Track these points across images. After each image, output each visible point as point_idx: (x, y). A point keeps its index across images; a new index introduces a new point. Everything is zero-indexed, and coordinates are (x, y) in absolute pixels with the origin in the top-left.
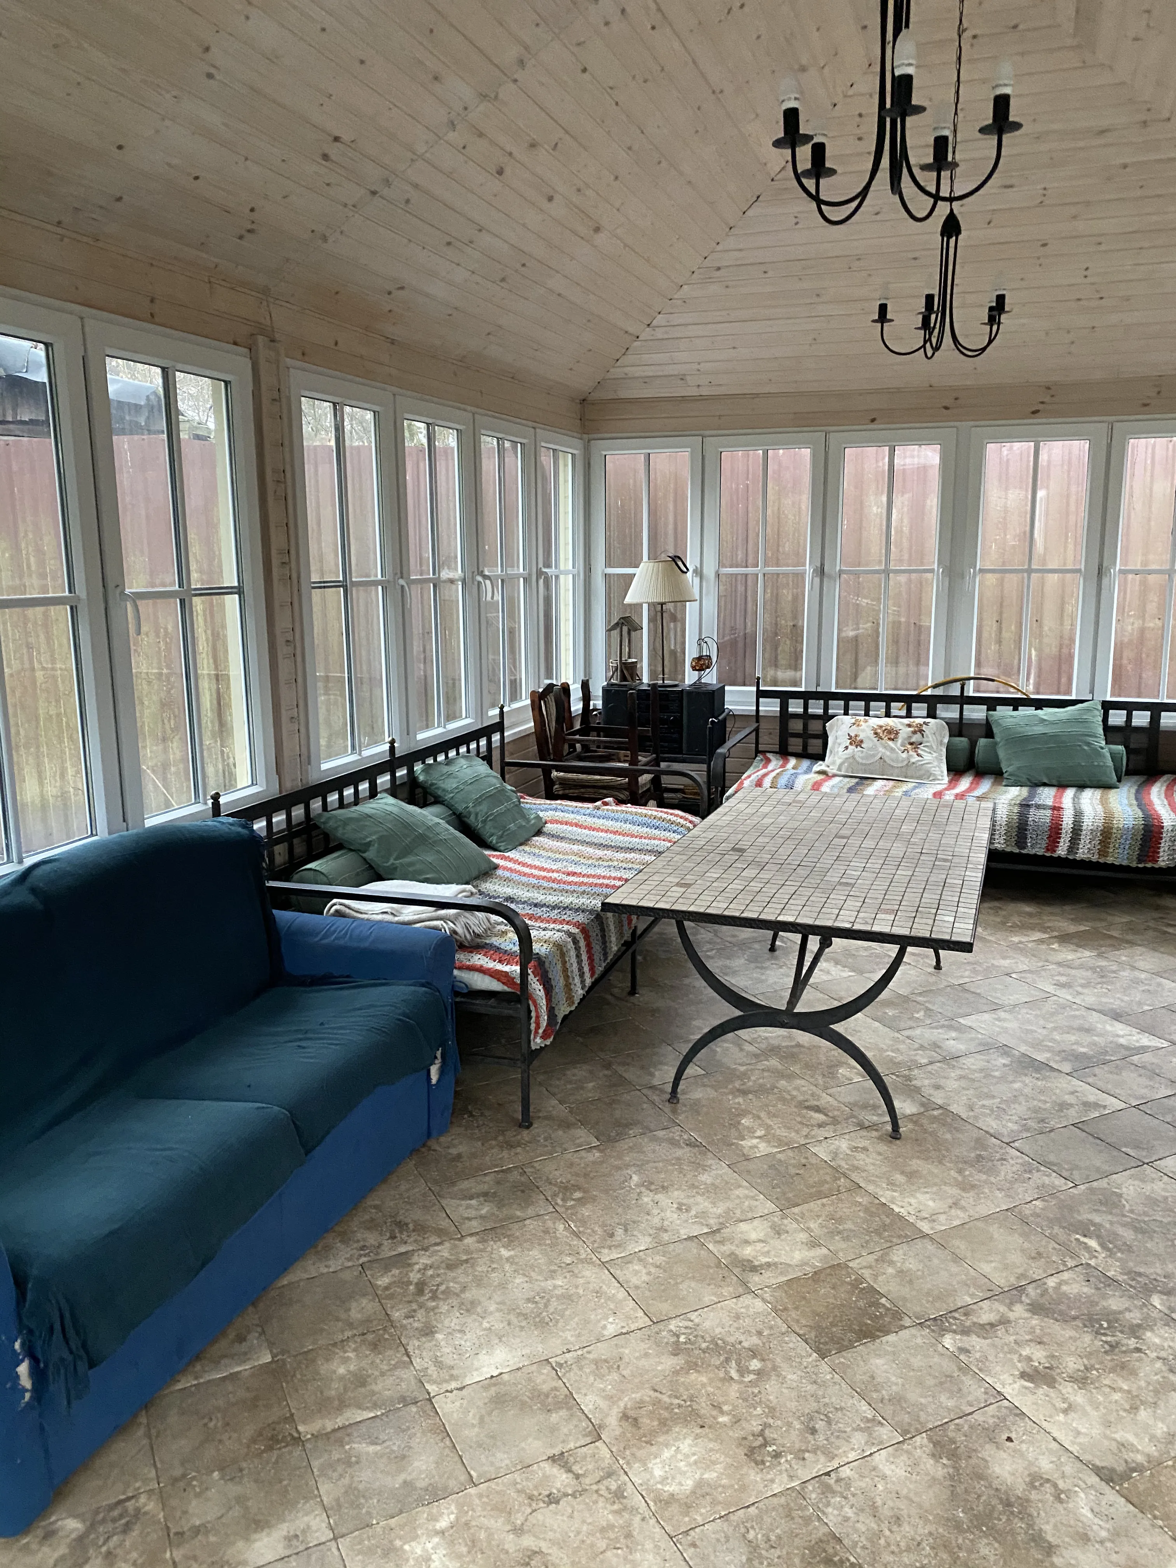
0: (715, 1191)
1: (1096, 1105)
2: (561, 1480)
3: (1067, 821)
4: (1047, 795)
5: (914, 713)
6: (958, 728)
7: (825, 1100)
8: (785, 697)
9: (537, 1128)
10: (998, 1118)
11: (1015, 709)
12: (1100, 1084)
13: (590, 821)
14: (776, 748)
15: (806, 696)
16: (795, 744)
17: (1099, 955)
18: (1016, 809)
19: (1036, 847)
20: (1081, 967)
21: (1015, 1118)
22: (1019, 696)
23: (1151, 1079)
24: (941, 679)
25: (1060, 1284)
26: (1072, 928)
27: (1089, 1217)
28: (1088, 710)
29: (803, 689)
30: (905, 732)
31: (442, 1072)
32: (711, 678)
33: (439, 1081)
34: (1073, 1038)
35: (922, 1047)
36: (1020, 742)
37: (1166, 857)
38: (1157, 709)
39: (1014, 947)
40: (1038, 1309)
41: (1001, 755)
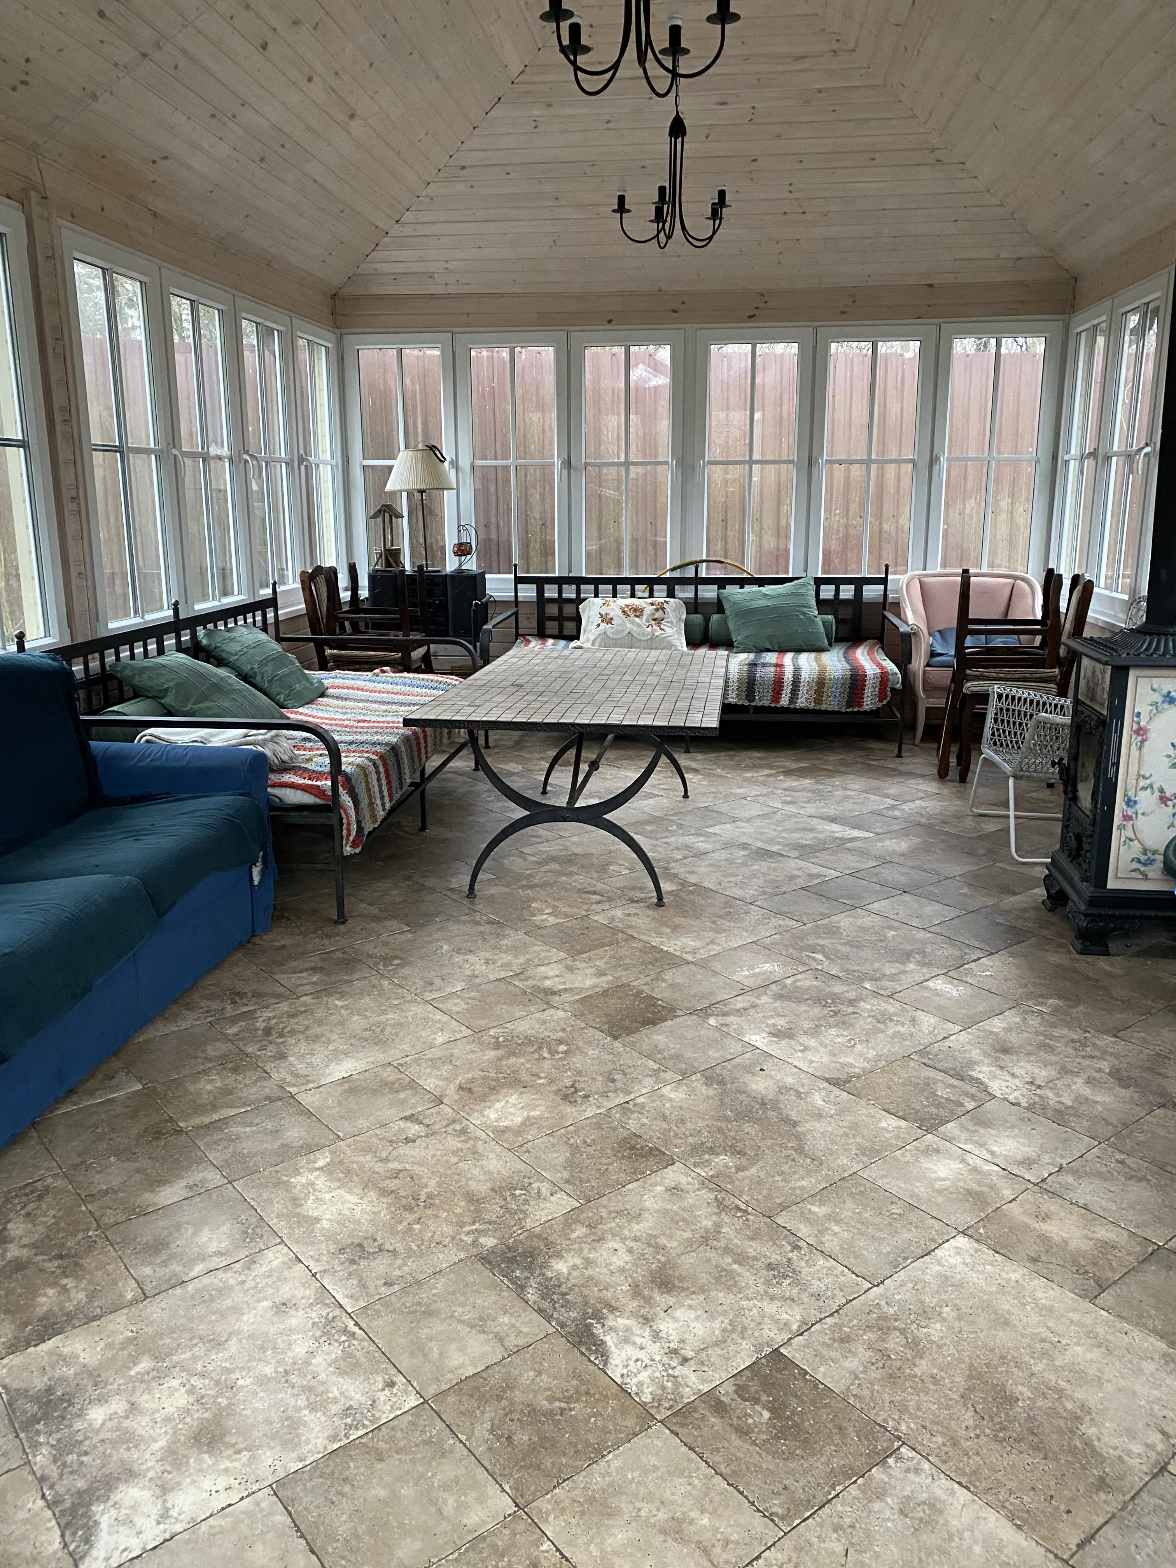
0: (514, 949)
1: (818, 876)
2: (414, 1129)
3: (788, 675)
4: (771, 658)
5: (656, 594)
6: (694, 606)
7: (600, 886)
8: (540, 583)
9: (350, 923)
10: (741, 888)
11: (742, 587)
12: (821, 862)
13: (370, 685)
14: (535, 632)
15: (559, 581)
16: (552, 627)
17: (818, 782)
18: (745, 668)
19: (763, 700)
20: (803, 790)
21: (755, 887)
22: (745, 575)
23: (861, 856)
24: (678, 563)
25: (795, 982)
26: (794, 766)
27: (815, 941)
28: (803, 585)
29: (557, 575)
30: (649, 609)
31: (263, 873)
32: (471, 564)
33: (261, 882)
34: (798, 836)
35: (677, 848)
36: (747, 614)
37: (869, 702)
38: (859, 583)
39: (748, 780)
40: (779, 997)
41: (731, 626)
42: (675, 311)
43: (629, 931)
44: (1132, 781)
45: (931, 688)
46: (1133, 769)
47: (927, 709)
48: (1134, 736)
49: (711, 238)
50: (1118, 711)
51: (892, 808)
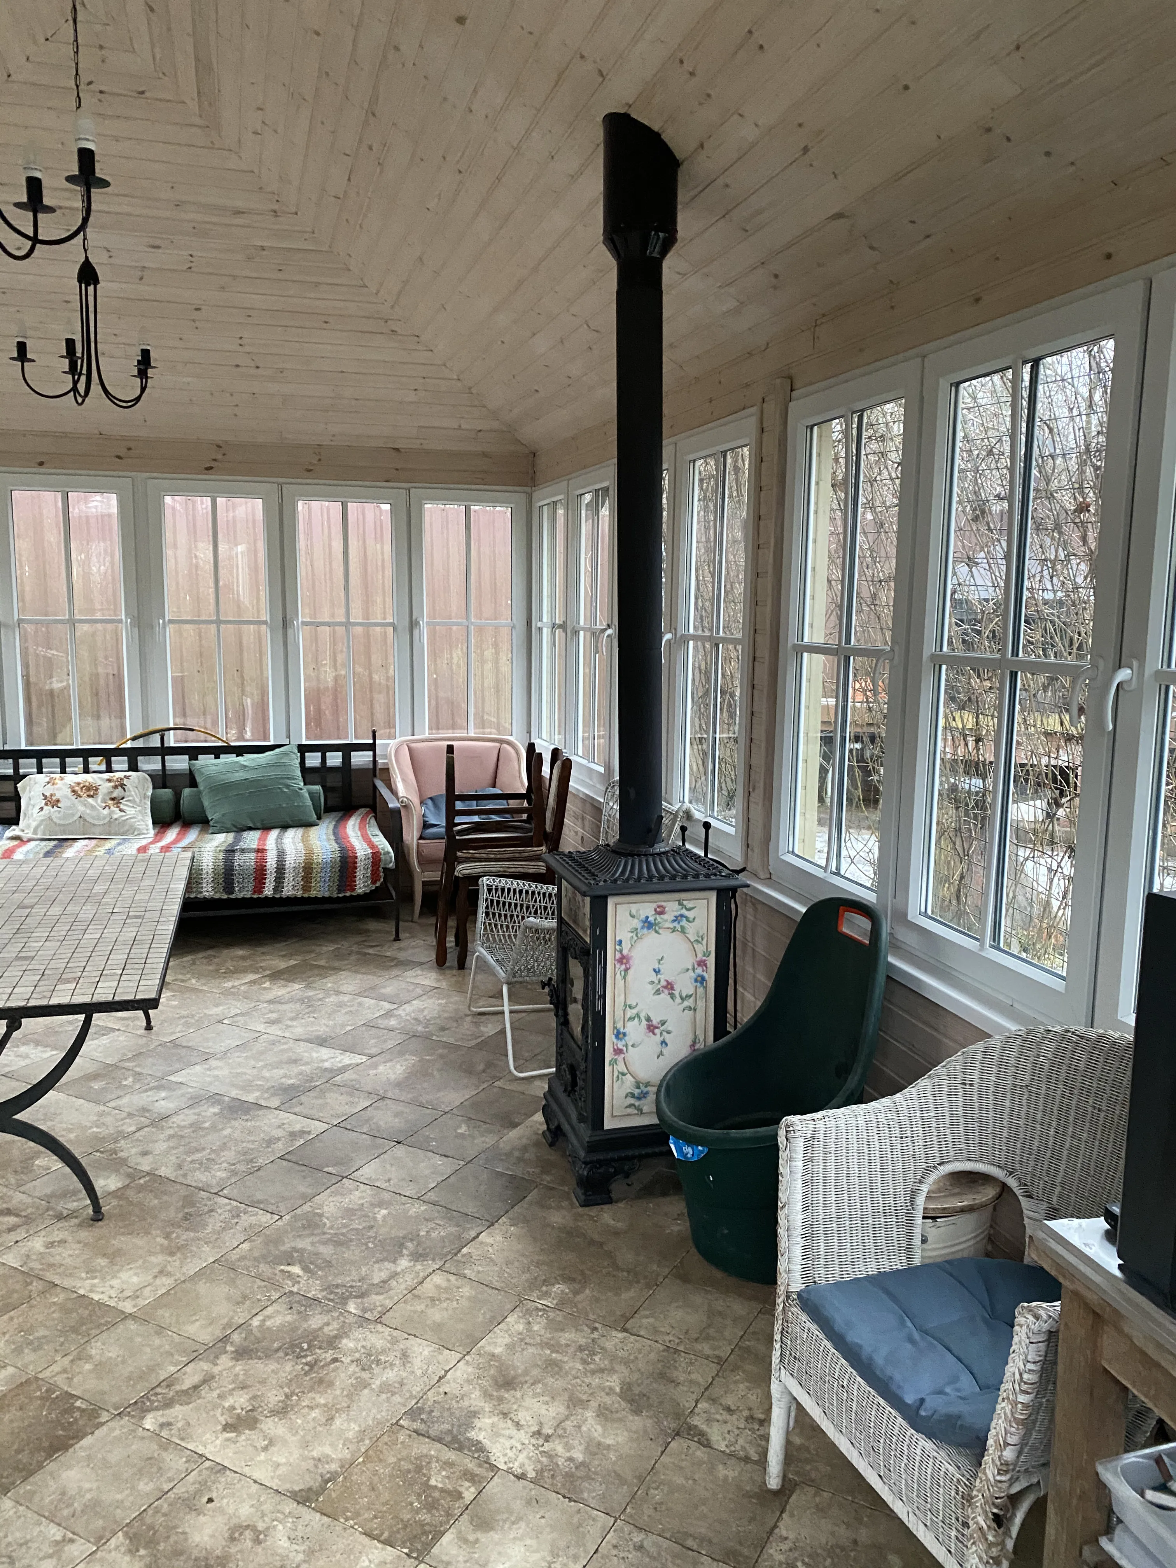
1: (302, 1133)
3: (271, 862)
4: (251, 839)
5: (115, 767)
6: (161, 780)
7: (18, 1199)
10: (208, 1169)
11: (217, 757)
12: (306, 1112)
17: (308, 987)
18: (221, 856)
19: (243, 891)
20: (291, 1000)
21: (225, 1165)
22: (220, 744)
23: (351, 1095)
24: (140, 731)
25: (264, 1321)
26: (282, 965)
27: (293, 1245)
28: (286, 754)
30: (105, 787)
34: (282, 1072)
35: (130, 1115)
36: (223, 789)
37: (362, 885)
38: (347, 750)
39: (227, 993)
40: (242, 1354)
41: (206, 803)
42: (119, 457)
43: (50, 1276)
44: (619, 1013)
45: (425, 861)
46: (620, 1000)
47: (425, 884)
48: (618, 966)
49: (138, 399)
50: (601, 941)
51: (388, 1014)
